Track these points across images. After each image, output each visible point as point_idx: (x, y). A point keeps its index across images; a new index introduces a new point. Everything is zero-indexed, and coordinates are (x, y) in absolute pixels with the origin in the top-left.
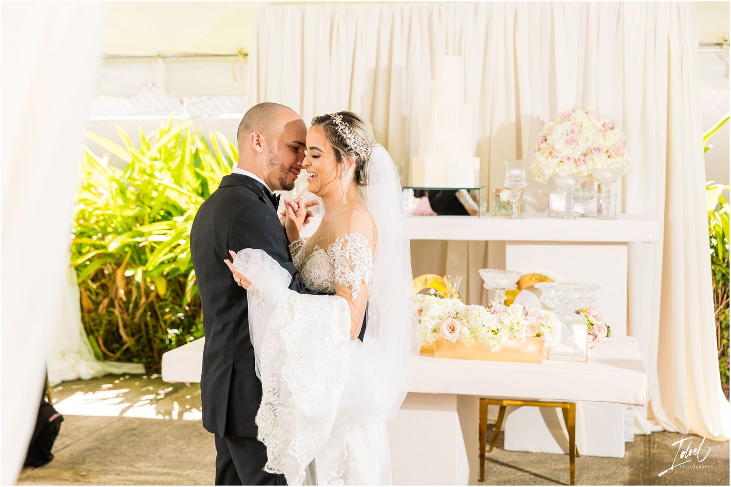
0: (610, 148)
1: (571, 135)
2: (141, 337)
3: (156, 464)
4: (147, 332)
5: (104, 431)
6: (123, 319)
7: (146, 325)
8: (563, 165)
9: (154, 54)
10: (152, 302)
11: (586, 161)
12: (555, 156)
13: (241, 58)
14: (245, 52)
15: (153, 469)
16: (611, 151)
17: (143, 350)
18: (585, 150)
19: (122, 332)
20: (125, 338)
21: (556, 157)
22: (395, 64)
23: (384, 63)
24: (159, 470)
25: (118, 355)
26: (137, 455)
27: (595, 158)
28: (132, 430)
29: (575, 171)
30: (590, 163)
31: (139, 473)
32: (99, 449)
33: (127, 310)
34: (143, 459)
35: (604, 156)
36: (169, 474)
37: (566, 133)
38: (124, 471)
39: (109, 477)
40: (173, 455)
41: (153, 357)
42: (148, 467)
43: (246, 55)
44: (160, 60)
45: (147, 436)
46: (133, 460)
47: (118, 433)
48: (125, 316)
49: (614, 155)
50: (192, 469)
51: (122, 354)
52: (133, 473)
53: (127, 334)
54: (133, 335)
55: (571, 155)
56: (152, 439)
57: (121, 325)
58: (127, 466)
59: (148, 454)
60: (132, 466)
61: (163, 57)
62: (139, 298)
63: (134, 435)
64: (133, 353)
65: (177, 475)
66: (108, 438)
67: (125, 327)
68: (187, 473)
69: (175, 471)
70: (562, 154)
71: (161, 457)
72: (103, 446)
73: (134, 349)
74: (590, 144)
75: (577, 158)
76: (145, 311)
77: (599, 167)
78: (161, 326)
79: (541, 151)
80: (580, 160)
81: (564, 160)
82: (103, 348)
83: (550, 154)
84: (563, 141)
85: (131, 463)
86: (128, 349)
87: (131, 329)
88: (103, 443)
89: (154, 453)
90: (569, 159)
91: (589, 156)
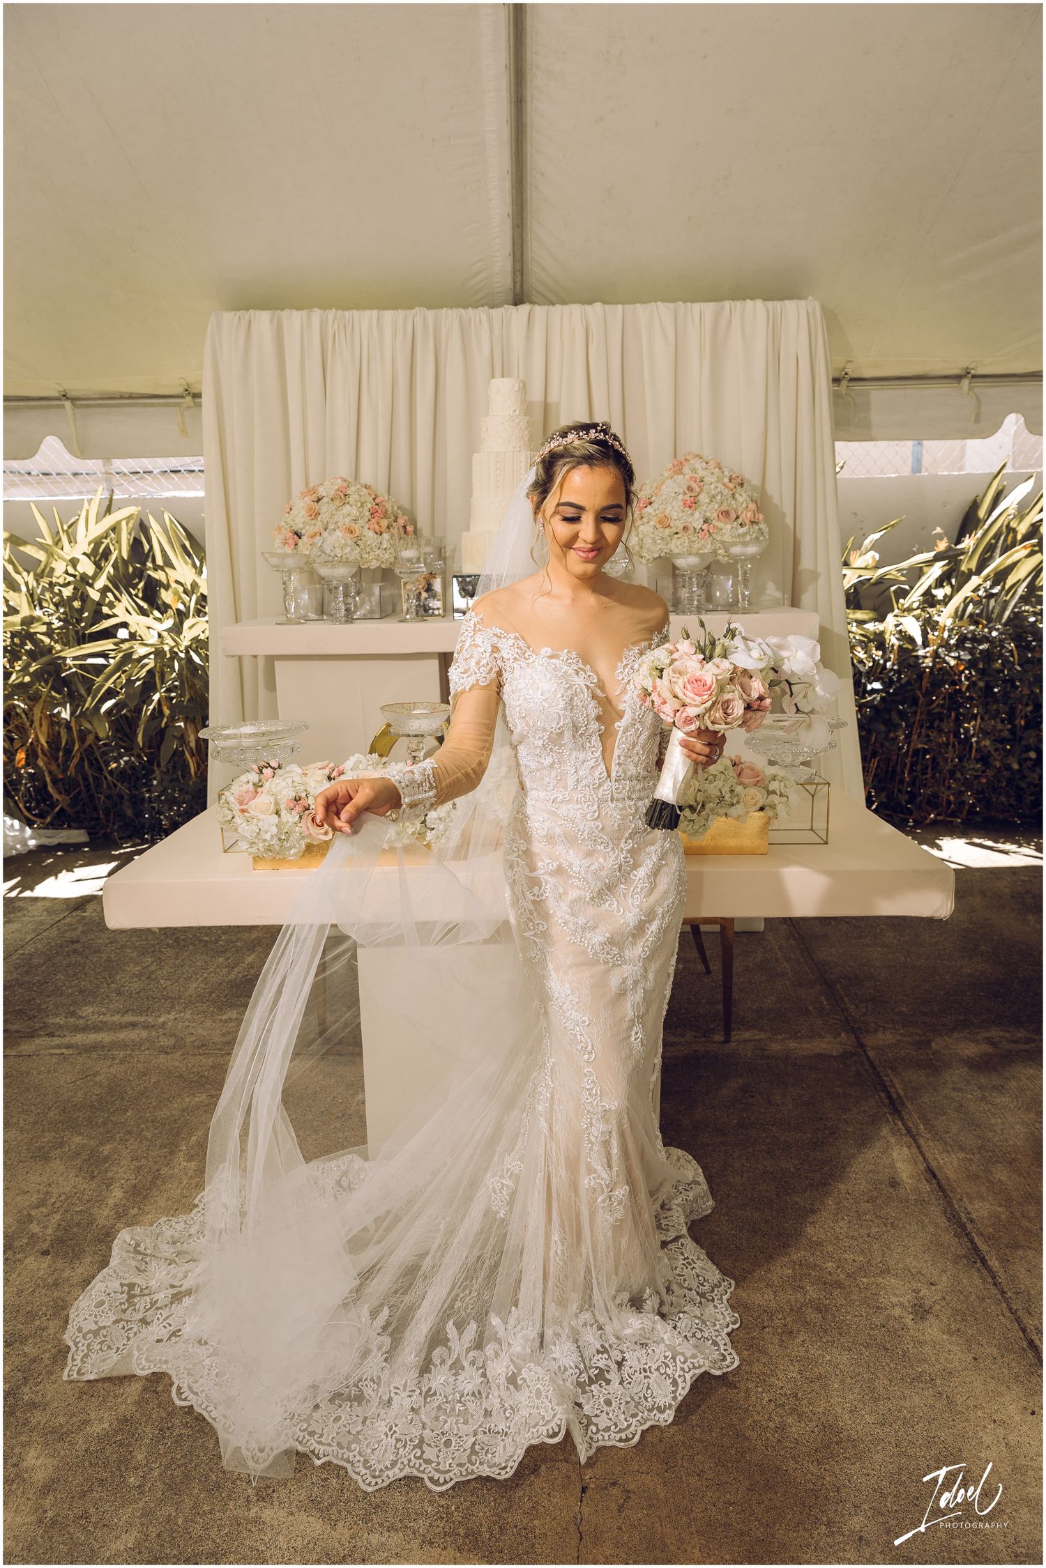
2: (79, 793)
3: (112, 1006)
4: (87, 786)
5: (30, 949)
6: (50, 773)
7: (85, 779)
8: (678, 538)
9: (56, 394)
10: (90, 746)
13: (189, 399)
14: (195, 391)
15: (107, 1018)
17: (84, 812)
18: (708, 515)
19: (50, 789)
20: (56, 796)
24: (116, 1018)
25: (49, 819)
26: (81, 992)
28: (73, 942)
29: (696, 546)
31: (85, 1029)
32: (21, 985)
33: (57, 759)
34: (90, 998)
36: (134, 1025)
38: (61, 1027)
39: (38, 1041)
40: (136, 986)
41: (98, 819)
42: (99, 1014)
43: (197, 396)
44: (68, 404)
45: (96, 952)
46: (74, 1003)
47: (50, 950)
48: (54, 767)
49: (747, 522)
50: (169, 1013)
51: (54, 818)
52: (77, 1029)
53: (60, 793)
54: (68, 792)
56: (104, 956)
57: (48, 779)
58: (66, 1017)
59: (98, 987)
60: (73, 1014)
61: (73, 400)
62: (71, 743)
63: (75, 951)
64: (69, 815)
65: (146, 1026)
66: (35, 961)
67: (55, 781)
68: (161, 1020)
69: (142, 1019)
70: (677, 523)
71: (119, 993)
72: (27, 979)
73: (70, 811)
76: (82, 760)
78: (106, 778)
79: (645, 520)
81: (680, 530)
82: (26, 813)
83: (660, 522)
85: (72, 1009)
86: (62, 810)
87: (63, 784)
88: (27, 972)
89: (109, 985)
90: (686, 528)
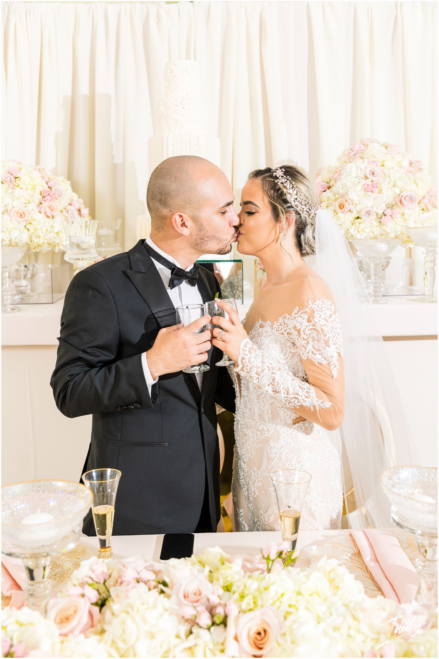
0: (424, 197)
1: (371, 178)
8: (360, 223)
11: (394, 216)
12: (348, 210)
16: (426, 200)
18: (390, 200)
21: (350, 210)
22: (100, 89)
23: (84, 89)
27: (407, 211)
29: (377, 231)
30: (398, 219)
35: (417, 209)
37: (363, 176)
49: (430, 207)
55: (372, 207)
70: (358, 208)
74: (398, 192)
75: (380, 212)
77: (411, 224)
80: (385, 215)
81: (363, 215)
83: (341, 206)
84: (359, 187)
90: (368, 213)
91: (397, 210)
